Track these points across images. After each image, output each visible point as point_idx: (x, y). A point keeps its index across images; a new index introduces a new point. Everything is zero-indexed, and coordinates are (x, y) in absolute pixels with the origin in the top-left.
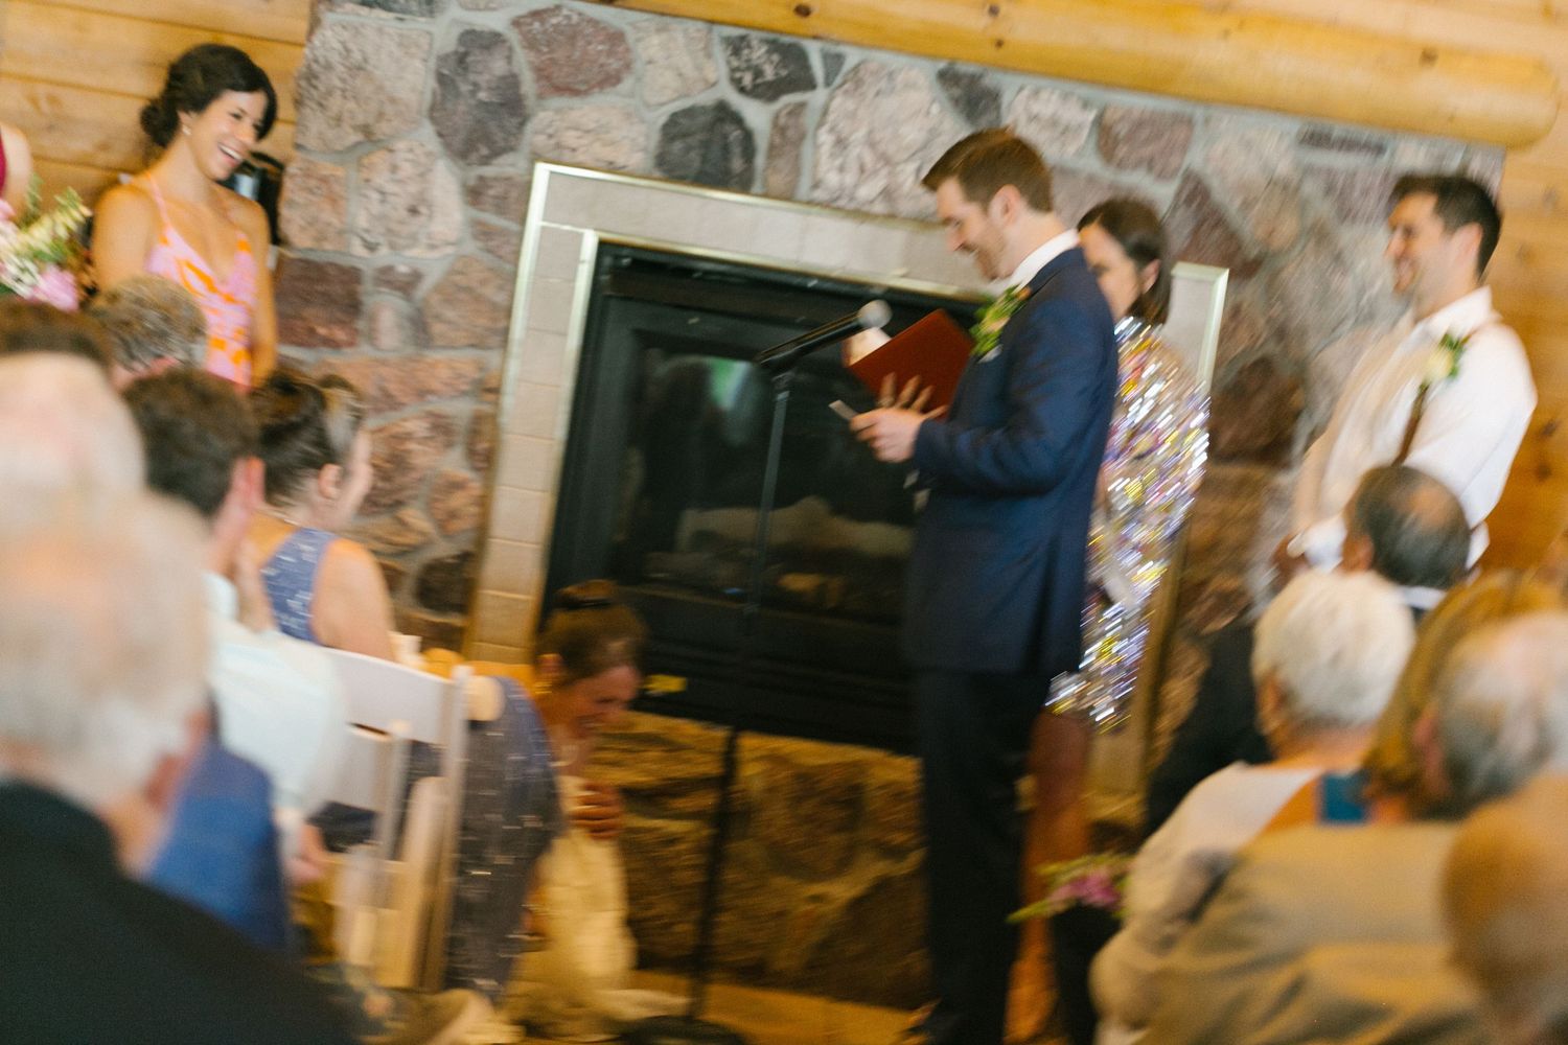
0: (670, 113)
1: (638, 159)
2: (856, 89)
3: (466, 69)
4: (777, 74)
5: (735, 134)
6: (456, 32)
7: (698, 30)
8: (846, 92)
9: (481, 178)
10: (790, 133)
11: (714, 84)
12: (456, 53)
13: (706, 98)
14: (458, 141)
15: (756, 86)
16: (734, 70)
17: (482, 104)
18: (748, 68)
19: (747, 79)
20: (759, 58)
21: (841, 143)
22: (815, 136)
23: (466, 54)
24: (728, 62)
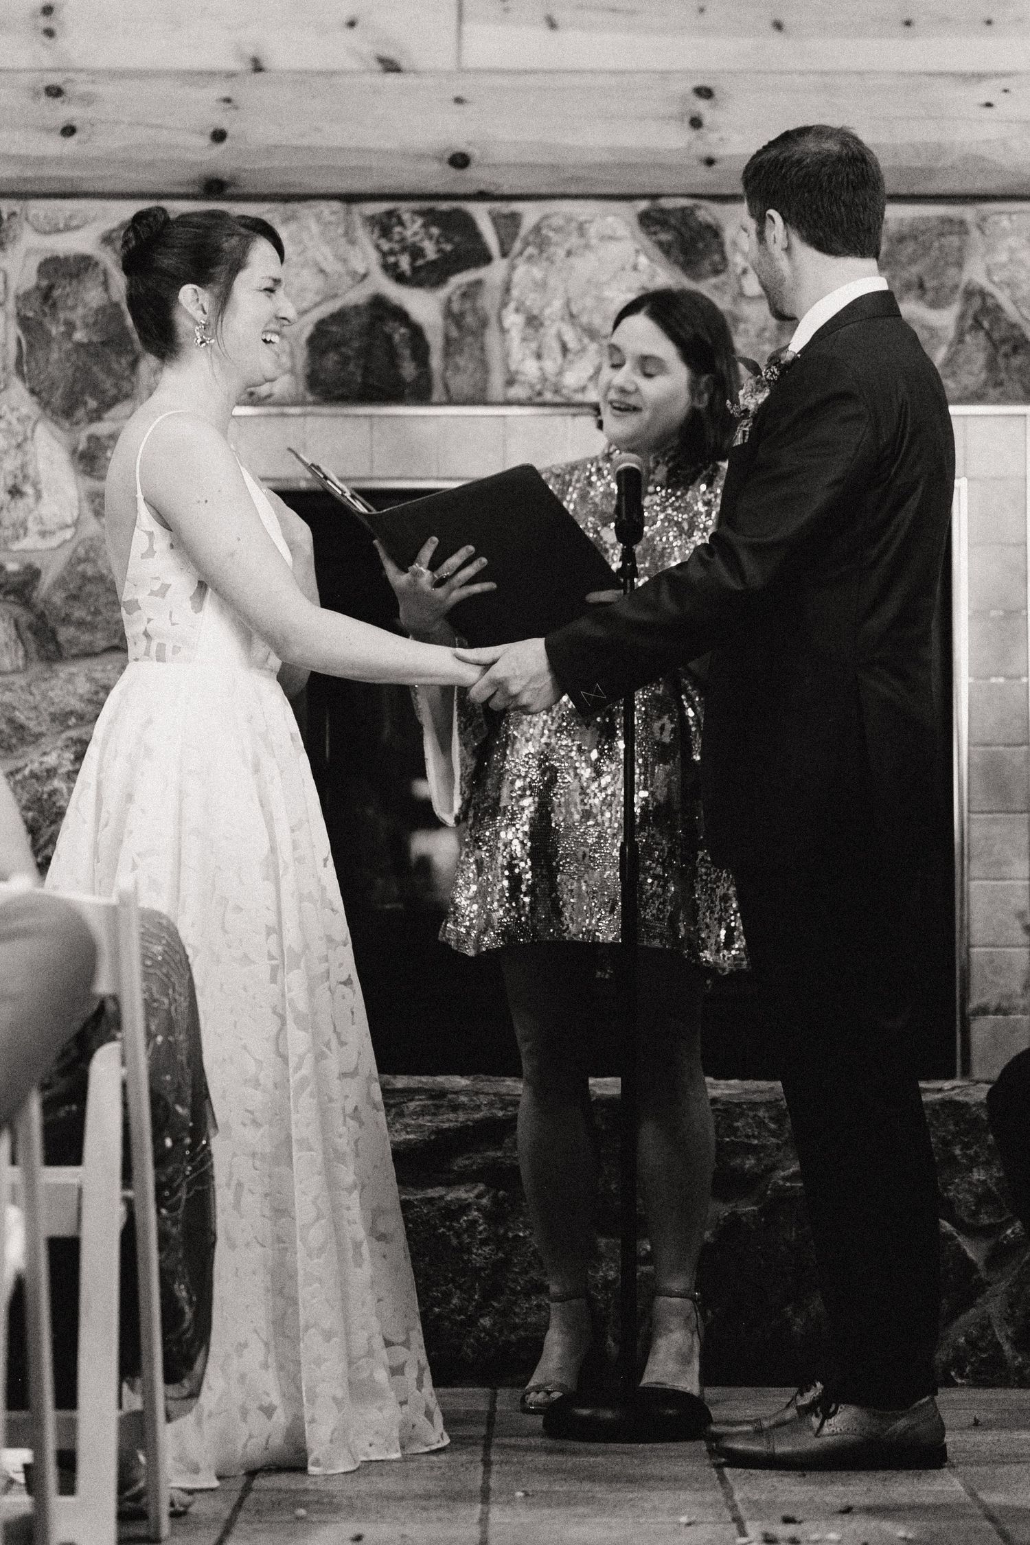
0: (315, 321)
1: (283, 385)
2: (541, 251)
3: (54, 305)
4: (439, 251)
5: (400, 333)
6: (34, 263)
7: (333, 213)
8: (530, 258)
9: (93, 439)
10: (469, 320)
11: (365, 276)
12: (38, 287)
13: (357, 296)
14: (57, 399)
15: (415, 270)
16: (384, 255)
17: (79, 345)
18: (404, 249)
19: (405, 263)
20: (415, 234)
21: (533, 322)
22: (500, 321)
23: (51, 288)
24: (378, 247)
